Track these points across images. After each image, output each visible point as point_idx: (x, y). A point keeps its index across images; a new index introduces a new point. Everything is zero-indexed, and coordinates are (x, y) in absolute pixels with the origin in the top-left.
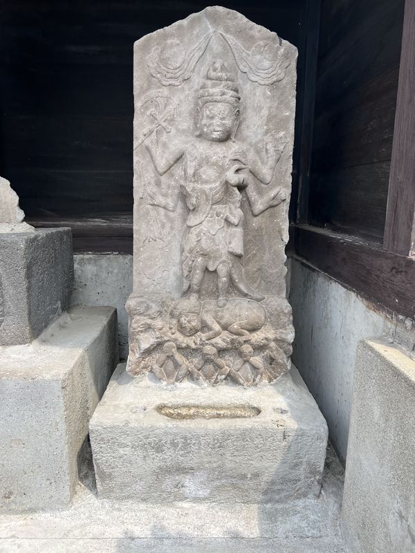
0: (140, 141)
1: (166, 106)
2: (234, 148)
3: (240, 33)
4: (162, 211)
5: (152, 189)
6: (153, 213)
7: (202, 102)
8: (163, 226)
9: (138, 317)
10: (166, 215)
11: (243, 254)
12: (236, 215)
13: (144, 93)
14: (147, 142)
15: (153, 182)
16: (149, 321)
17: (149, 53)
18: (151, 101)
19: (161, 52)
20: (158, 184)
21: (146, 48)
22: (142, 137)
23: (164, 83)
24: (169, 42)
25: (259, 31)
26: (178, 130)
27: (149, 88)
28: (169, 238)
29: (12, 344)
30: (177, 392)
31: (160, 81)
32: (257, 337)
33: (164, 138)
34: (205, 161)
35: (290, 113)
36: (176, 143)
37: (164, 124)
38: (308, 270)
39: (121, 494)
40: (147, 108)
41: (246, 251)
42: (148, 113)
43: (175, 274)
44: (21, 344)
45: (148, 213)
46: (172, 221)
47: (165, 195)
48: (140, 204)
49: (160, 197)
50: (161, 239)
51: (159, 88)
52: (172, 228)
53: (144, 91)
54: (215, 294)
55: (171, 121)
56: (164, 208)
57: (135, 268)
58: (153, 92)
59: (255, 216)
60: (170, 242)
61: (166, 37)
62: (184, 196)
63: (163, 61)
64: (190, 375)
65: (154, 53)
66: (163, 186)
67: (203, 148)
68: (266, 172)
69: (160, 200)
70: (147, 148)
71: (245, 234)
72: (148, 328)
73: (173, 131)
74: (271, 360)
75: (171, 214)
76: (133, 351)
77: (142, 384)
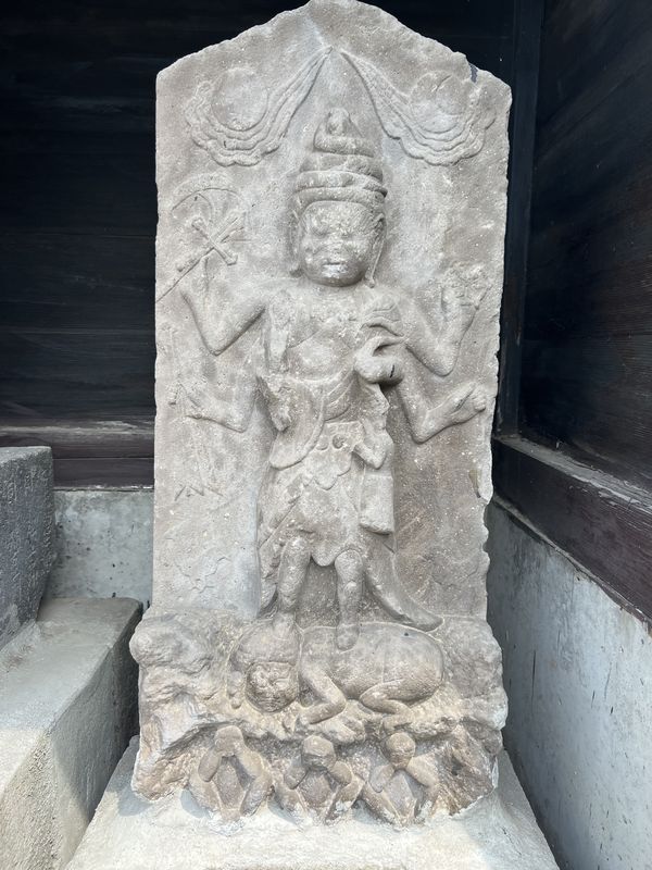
0: (170, 283)
1: (226, 207)
2: (372, 299)
3: (386, 53)
4: (218, 431)
5: (196, 383)
6: (197, 435)
7: (303, 199)
8: (220, 463)
9: (157, 671)
10: (226, 439)
11: (393, 530)
12: (377, 446)
13: (179, 179)
14: (185, 285)
15: (198, 369)
16: (182, 680)
17: (189, 95)
18: (195, 198)
19: (216, 93)
20: (209, 373)
21: (183, 85)
22: (175, 275)
23: (222, 159)
24: (232, 71)
25: (427, 49)
26: (252, 259)
27: (189, 169)
28: (232, 488)
30: (245, 840)
31: (213, 156)
32: (424, 716)
33: (222, 275)
34: (309, 328)
35: (494, 225)
36: (249, 289)
37: (222, 247)
38: (524, 535)
40: (185, 212)
41: (399, 519)
42: (188, 222)
43: (244, 566)
45: (186, 435)
46: (238, 451)
47: (224, 397)
48: (169, 416)
49: (213, 400)
50: (215, 491)
51: (211, 169)
52: (239, 467)
53: (177, 176)
54: (332, 612)
55: (238, 240)
56: (223, 424)
57: (156, 553)
58: (197, 179)
59: (420, 443)
60: (234, 497)
61: (225, 61)
62: (263, 401)
63: (221, 112)
64: (274, 797)
65: (200, 96)
66: (221, 377)
67: (303, 300)
68: (442, 351)
69: (213, 407)
70: (185, 298)
71: (398, 482)
72: (180, 693)
73: (242, 261)
74: (455, 767)
75: (238, 438)
76: (147, 742)
77: (166, 818)
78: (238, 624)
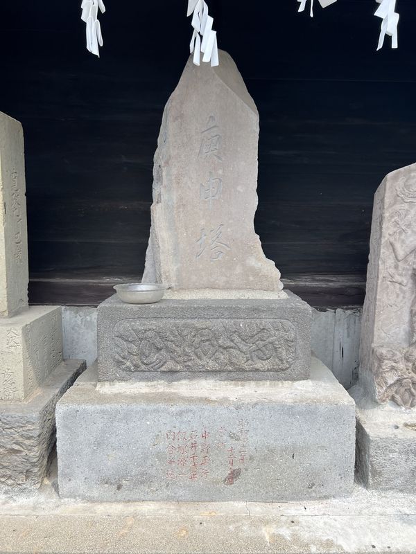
0: (386, 239)
1: (406, 215)
4: (398, 286)
5: (392, 271)
6: (391, 287)
8: (398, 296)
9: (386, 361)
10: (400, 289)
13: (392, 206)
14: (392, 240)
15: (393, 265)
16: (394, 364)
17: (397, 181)
19: (406, 181)
20: (396, 267)
21: (395, 178)
22: (387, 236)
23: (406, 201)
24: (412, 174)
26: (413, 231)
27: (395, 203)
28: (401, 304)
29: (299, 380)
30: (413, 415)
31: (403, 200)
33: (403, 237)
36: (412, 241)
37: (404, 228)
39: (386, 486)
40: (392, 217)
42: (393, 220)
43: (404, 329)
44: (304, 379)
45: (387, 287)
46: (404, 292)
47: (400, 275)
48: (383, 281)
49: (397, 276)
50: (396, 305)
51: (402, 203)
52: (404, 298)
53: (391, 206)
55: (409, 225)
56: (400, 284)
57: (376, 325)
58: (397, 207)
60: (402, 307)
61: (410, 171)
63: (407, 186)
65: (401, 182)
66: (400, 269)
69: (398, 278)
70: (391, 244)
72: (393, 368)
73: (409, 232)
75: (404, 288)
76: (379, 385)
77: (386, 408)
78: (403, 349)
